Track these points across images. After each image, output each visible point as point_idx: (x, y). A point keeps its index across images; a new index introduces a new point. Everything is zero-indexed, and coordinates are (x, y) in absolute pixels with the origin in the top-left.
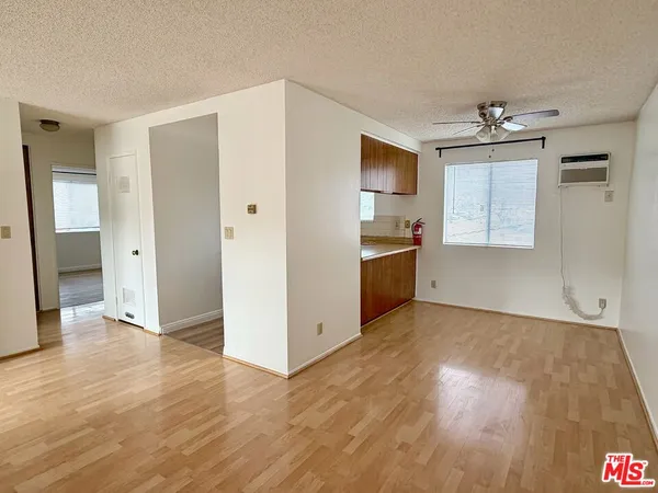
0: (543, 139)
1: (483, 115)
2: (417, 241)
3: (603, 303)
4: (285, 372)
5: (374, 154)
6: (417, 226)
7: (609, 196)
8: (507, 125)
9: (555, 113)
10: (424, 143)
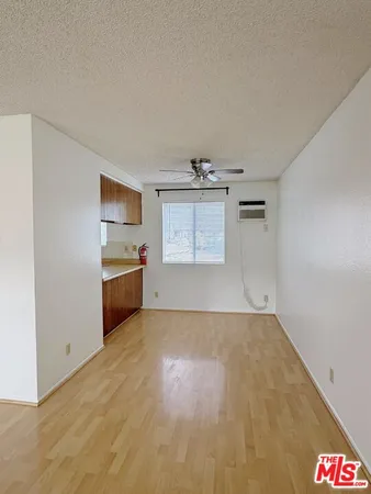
0: (227, 188)
1: (195, 168)
2: (143, 261)
3: (266, 298)
4: (36, 401)
5: (110, 190)
6: (143, 249)
7: (266, 228)
8: (210, 176)
9: (241, 171)
10: (145, 185)
